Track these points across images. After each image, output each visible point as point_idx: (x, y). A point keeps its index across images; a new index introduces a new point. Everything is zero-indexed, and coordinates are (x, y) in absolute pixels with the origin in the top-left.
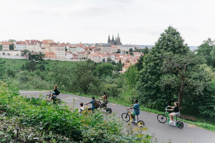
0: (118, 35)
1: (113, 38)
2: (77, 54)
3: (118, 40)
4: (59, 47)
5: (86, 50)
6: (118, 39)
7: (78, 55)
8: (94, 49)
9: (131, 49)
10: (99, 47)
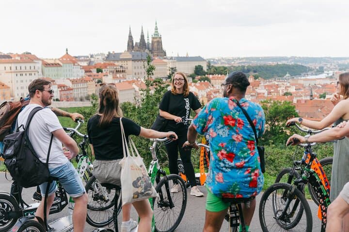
0: (156, 29)
1: (142, 36)
2: (69, 84)
3: (156, 44)
4: (18, 66)
5: (88, 74)
6: (155, 40)
7: (72, 89)
8: (109, 68)
9: (200, 66)
10: (120, 63)
